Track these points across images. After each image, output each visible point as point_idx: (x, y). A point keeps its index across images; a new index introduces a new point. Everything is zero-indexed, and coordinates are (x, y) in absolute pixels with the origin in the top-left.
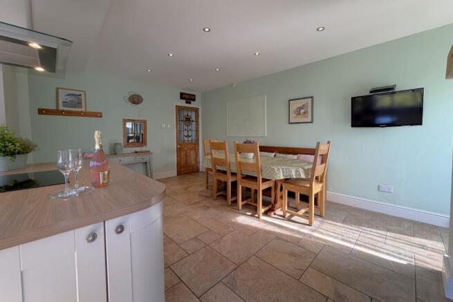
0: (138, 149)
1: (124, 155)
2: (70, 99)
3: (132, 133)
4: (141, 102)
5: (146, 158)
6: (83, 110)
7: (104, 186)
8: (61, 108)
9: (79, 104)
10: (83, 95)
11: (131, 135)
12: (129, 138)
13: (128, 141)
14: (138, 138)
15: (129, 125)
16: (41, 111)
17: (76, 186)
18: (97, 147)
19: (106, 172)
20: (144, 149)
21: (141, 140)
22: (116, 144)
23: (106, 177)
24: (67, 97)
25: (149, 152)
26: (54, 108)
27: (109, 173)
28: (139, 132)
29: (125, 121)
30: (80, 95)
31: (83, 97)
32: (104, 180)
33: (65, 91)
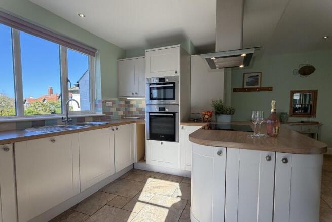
0: (305, 119)
1: (289, 123)
2: (251, 79)
3: (300, 104)
4: (313, 72)
5: (314, 129)
6: (259, 86)
7: (276, 136)
8: (245, 87)
9: (256, 83)
10: (259, 76)
11: (297, 106)
12: (295, 109)
13: (294, 111)
14: (305, 109)
15: (297, 97)
16: (235, 90)
17: (259, 132)
18: (272, 110)
19: (277, 128)
20: (311, 120)
21: (309, 111)
22: (283, 113)
23: (277, 131)
24: (249, 79)
25: (318, 123)
26: (241, 87)
27: (278, 129)
28: (307, 102)
29: (293, 93)
30: (258, 75)
31: (259, 77)
32: (275, 132)
33: (248, 74)
